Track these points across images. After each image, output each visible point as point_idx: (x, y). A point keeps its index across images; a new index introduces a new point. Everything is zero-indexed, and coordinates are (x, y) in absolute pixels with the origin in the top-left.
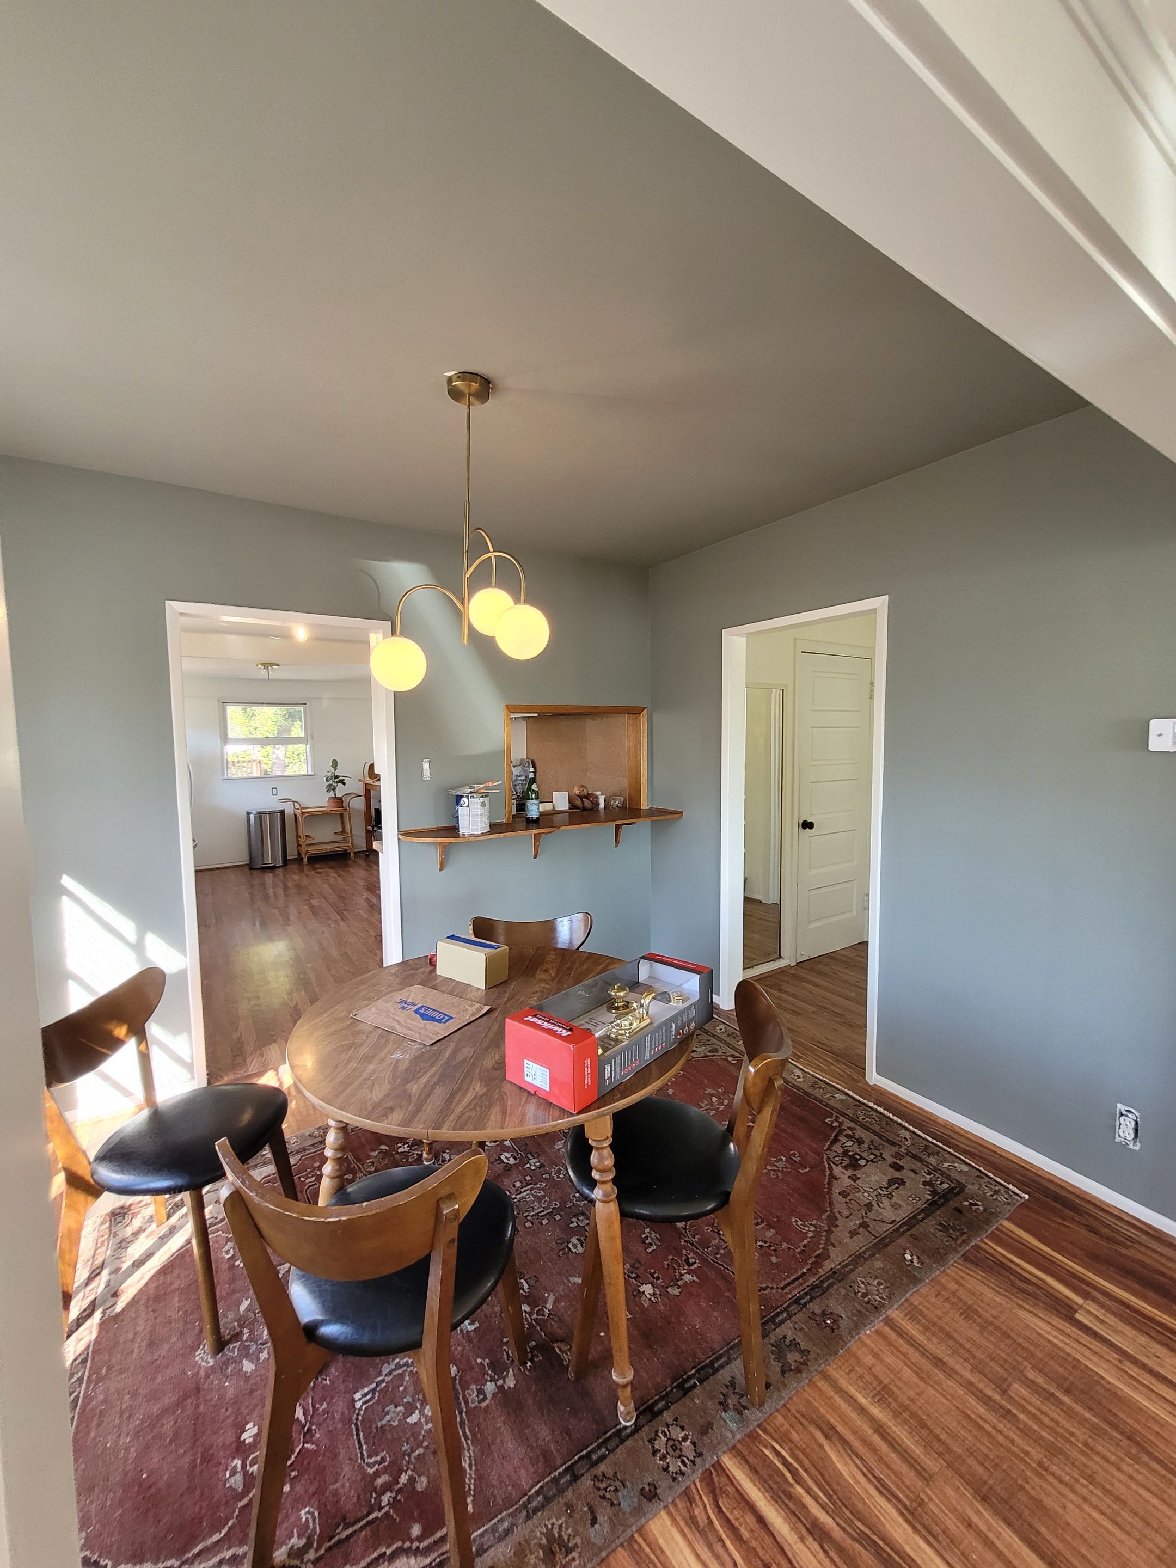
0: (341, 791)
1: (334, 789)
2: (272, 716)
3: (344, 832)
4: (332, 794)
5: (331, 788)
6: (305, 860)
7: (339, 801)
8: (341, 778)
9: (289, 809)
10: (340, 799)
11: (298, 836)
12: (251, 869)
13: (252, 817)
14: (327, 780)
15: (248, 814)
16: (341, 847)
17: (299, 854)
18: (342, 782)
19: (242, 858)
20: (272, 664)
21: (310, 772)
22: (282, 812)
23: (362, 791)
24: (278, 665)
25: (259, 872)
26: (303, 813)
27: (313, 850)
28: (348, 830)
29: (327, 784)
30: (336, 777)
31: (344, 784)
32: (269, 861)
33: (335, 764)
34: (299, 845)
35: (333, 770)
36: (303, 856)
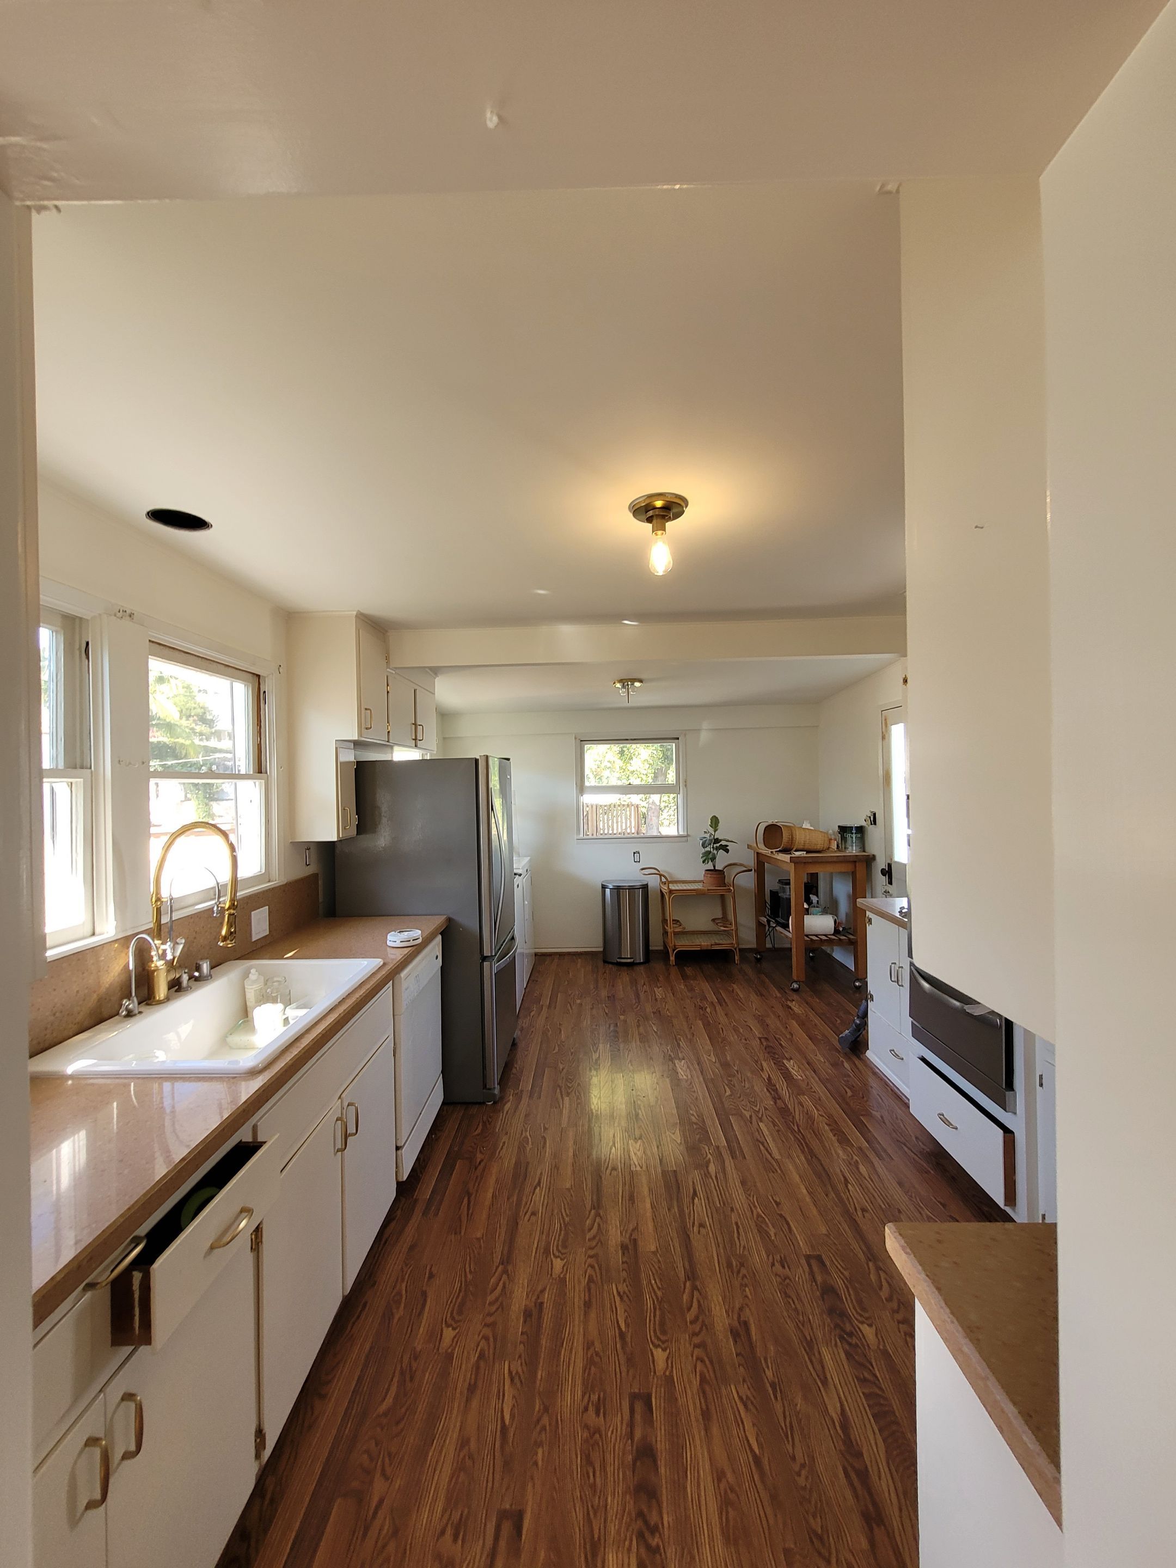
0: (722, 860)
1: (713, 859)
2: (648, 758)
3: (725, 918)
4: (710, 866)
5: (708, 857)
6: (672, 958)
7: (718, 875)
8: (723, 843)
9: (653, 882)
10: (721, 872)
11: (664, 921)
12: (605, 962)
13: (608, 891)
14: (704, 846)
15: (604, 887)
16: (722, 943)
17: (665, 946)
18: (725, 849)
19: (594, 943)
20: (633, 680)
21: (681, 833)
22: (645, 887)
23: (751, 861)
24: (641, 681)
25: (614, 968)
26: (671, 892)
27: (685, 944)
28: (731, 917)
29: (703, 850)
30: (717, 841)
31: (727, 851)
32: (627, 953)
33: (715, 822)
34: (665, 933)
35: (712, 832)
36: (670, 951)
